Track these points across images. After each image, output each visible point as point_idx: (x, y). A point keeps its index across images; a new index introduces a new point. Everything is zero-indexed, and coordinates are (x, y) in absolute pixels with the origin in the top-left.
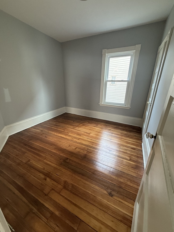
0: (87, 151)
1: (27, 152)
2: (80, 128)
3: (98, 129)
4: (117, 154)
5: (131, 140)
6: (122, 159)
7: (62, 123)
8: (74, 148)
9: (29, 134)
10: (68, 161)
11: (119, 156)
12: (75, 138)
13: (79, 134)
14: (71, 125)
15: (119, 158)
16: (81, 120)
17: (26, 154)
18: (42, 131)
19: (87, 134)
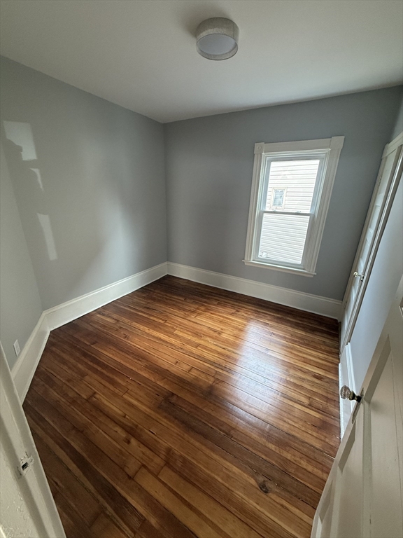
0: (214, 377)
1: (90, 372)
2: (198, 318)
3: (240, 323)
4: (282, 388)
5: (313, 354)
6: (290, 403)
7: (159, 301)
8: (186, 367)
9: (90, 329)
10: (174, 400)
11: (284, 396)
12: (189, 342)
13: (197, 334)
14: (180, 309)
15: (286, 401)
16: (202, 297)
17: (87, 378)
18: (118, 321)
19: (215, 334)
